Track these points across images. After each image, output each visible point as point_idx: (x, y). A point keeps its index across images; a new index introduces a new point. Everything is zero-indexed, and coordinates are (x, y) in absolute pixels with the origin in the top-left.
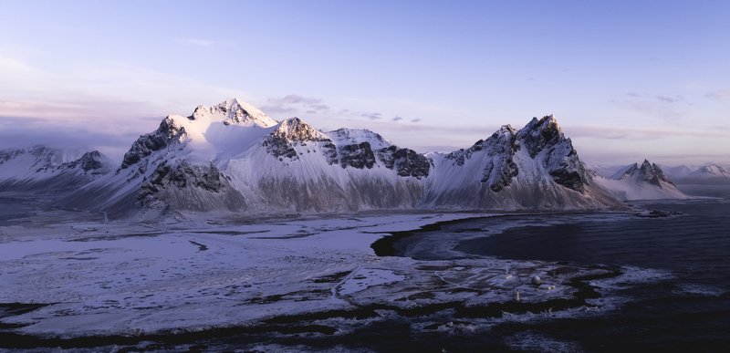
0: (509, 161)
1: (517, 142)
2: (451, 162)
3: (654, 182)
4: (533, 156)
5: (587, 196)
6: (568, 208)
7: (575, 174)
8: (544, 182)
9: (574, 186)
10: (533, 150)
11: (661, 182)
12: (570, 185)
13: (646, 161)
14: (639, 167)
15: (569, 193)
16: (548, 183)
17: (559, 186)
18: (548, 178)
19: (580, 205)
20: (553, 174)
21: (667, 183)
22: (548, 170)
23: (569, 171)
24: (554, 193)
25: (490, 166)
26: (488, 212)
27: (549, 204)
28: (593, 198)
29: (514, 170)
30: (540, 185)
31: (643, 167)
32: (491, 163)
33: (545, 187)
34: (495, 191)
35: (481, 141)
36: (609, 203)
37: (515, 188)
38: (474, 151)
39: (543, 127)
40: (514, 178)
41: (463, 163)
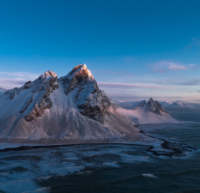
0: (45, 97)
1: (56, 83)
2: (6, 96)
3: (157, 112)
4: (66, 93)
5: (106, 125)
6: (88, 137)
7: (97, 108)
8: (71, 113)
9: (96, 117)
10: (67, 88)
11: (161, 112)
12: (92, 117)
13: (151, 99)
14: (147, 102)
15: (90, 123)
16: (74, 114)
17: (83, 117)
18: (74, 111)
19: (98, 134)
20: (80, 107)
21: (164, 113)
22: (76, 104)
23: (93, 105)
24: (78, 123)
25: (30, 100)
26: (12, 141)
27: (71, 134)
28: (111, 127)
29: (48, 104)
30: (68, 116)
31: (149, 103)
32: (31, 98)
33: (71, 117)
34: (27, 121)
35: (29, 82)
36: (125, 130)
37: (46, 118)
38: (24, 89)
39: (76, 73)
40: (48, 110)
41: (13, 98)
